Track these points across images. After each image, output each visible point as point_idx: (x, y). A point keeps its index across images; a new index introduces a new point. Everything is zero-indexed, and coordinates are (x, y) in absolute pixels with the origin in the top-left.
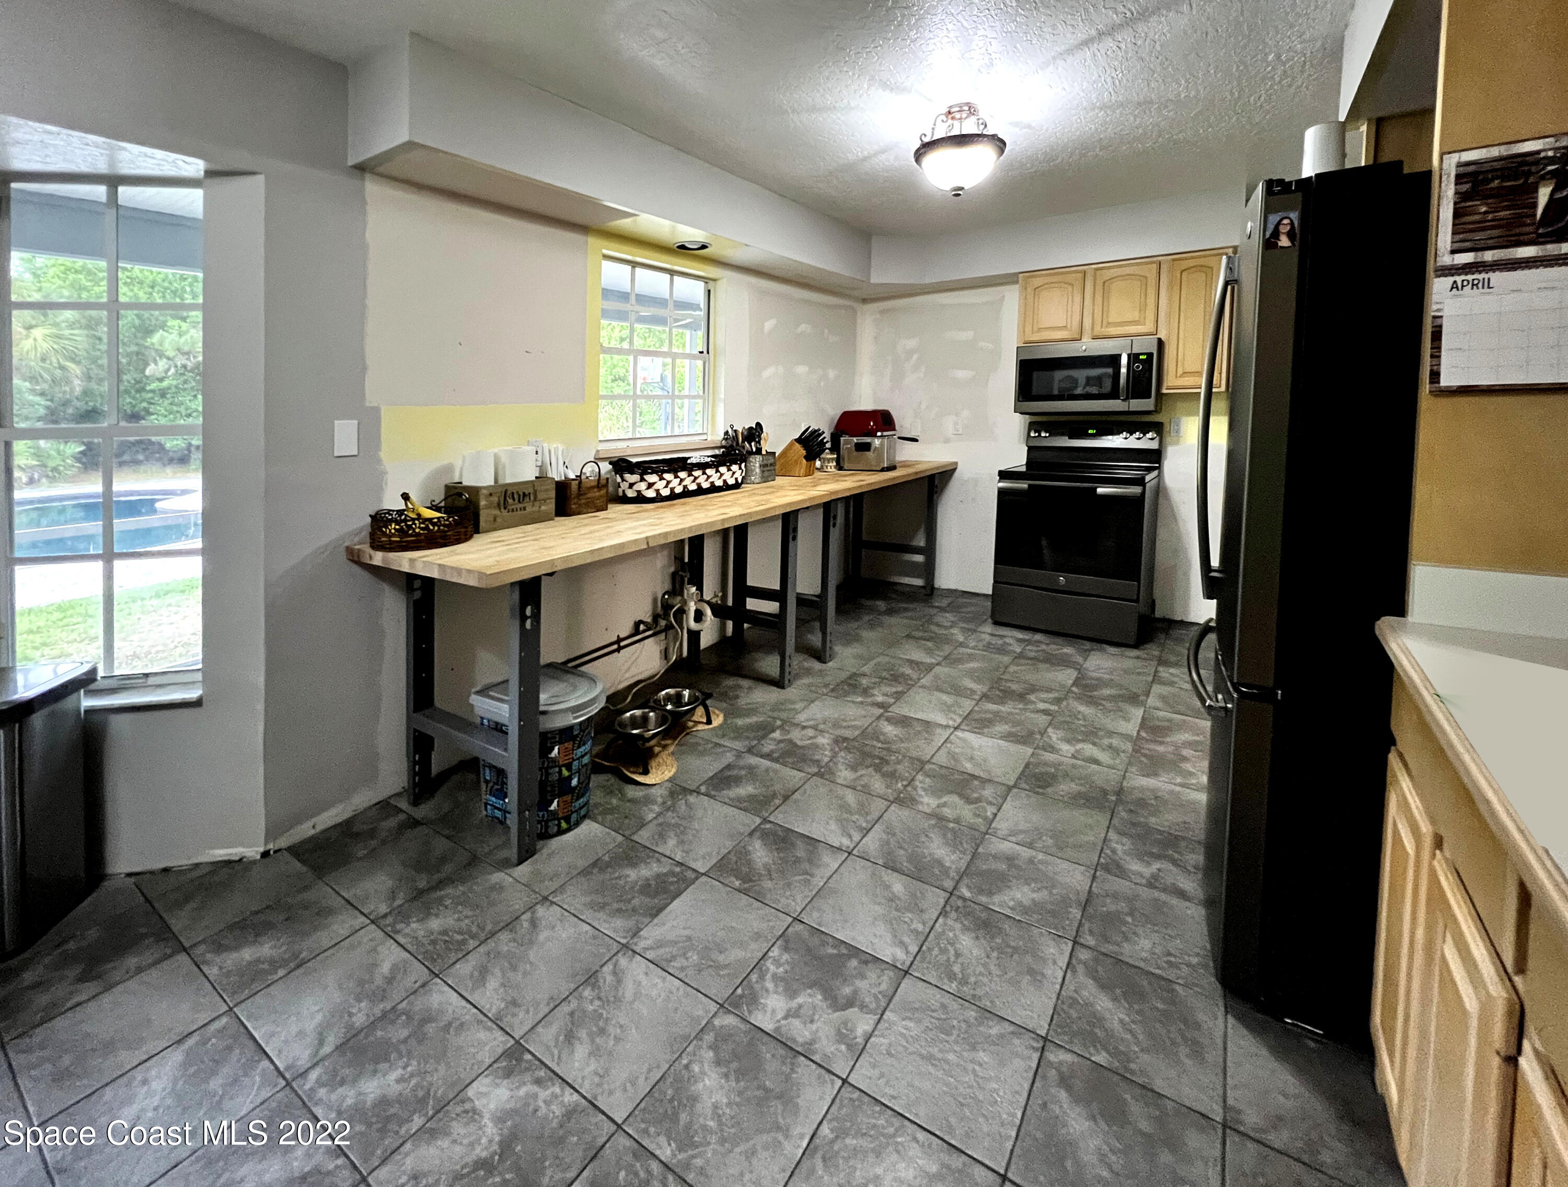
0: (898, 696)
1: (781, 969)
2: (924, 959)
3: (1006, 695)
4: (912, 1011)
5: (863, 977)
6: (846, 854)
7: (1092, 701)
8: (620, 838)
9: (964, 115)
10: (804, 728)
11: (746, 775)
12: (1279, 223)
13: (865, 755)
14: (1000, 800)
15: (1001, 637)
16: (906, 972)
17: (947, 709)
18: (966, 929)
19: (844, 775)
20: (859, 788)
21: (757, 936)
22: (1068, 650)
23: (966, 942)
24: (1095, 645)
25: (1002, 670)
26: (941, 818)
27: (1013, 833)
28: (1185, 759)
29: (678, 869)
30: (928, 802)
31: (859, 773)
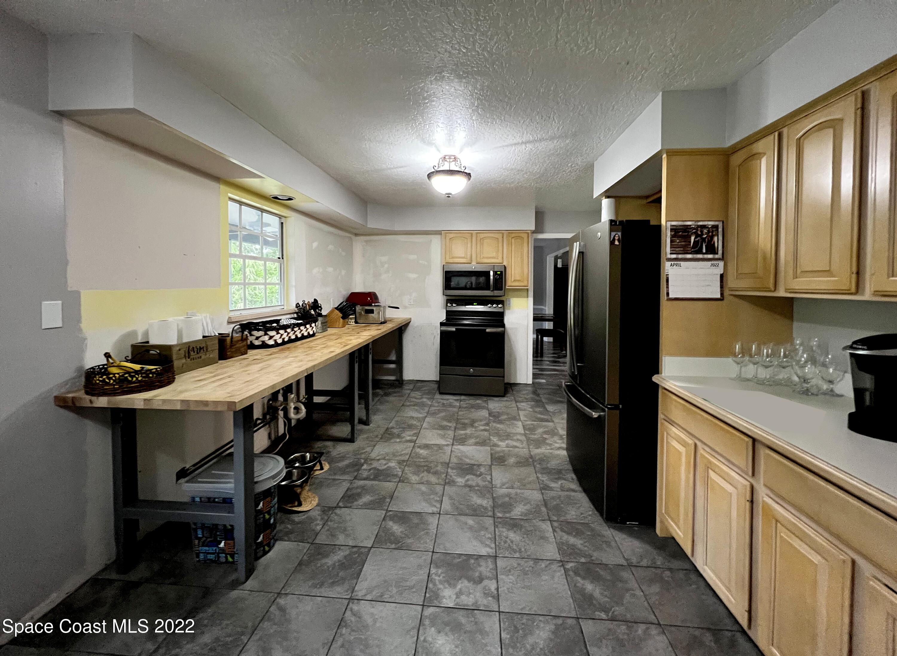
0: (417, 435)
1: (441, 577)
2: (500, 549)
3: (465, 426)
4: (508, 571)
5: (480, 566)
6: (438, 515)
7: (500, 422)
8: (307, 545)
9: (451, 160)
10: (379, 460)
11: (362, 491)
12: (615, 236)
13: (419, 466)
14: (490, 472)
15: (448, 399)
16: (496, 556)
17: (443, 437)
18: (508, 530)
19: (414, 478)
20: (425, 483)
21: (420, 567)
22: (479, 402)
23: (511, 535)
24: (489, 398)
25: (456, 415)
26: (470, 487)
27: (503, 484)
28: (546, 439)
29: (355, 549)
30: (460, 481)
31: (421, 476)
